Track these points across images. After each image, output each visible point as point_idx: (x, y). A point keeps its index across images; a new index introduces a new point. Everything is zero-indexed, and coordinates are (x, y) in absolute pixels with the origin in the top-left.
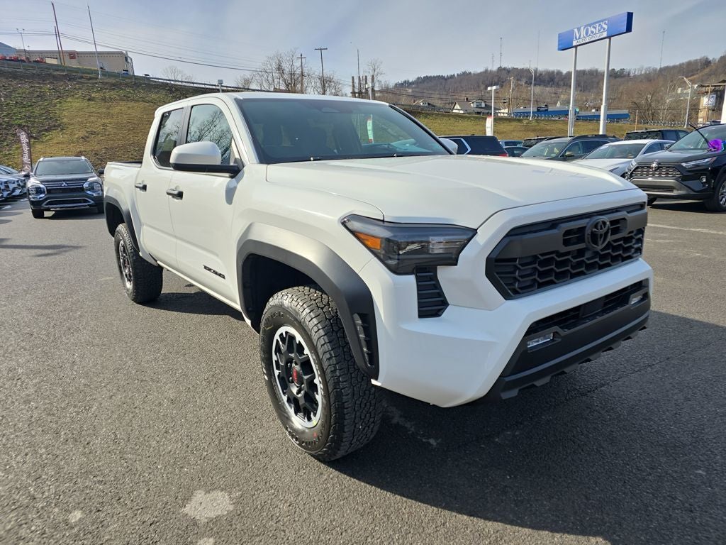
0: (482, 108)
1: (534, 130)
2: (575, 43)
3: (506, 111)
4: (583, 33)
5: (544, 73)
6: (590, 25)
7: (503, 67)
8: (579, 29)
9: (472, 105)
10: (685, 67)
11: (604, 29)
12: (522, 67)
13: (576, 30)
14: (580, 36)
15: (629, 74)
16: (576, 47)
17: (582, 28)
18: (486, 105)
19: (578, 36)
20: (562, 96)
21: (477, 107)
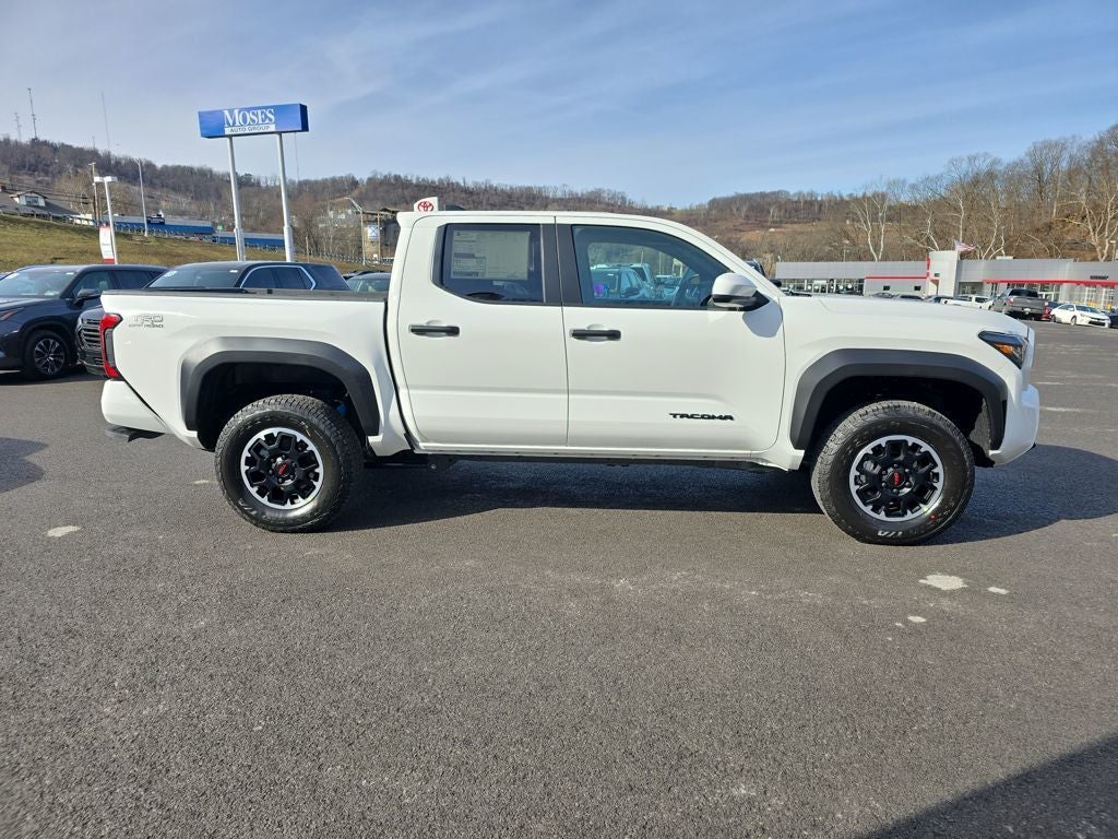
0: (38, 207)
1: (156, 254)
2: (228, 131)
3: (89, 216)
4: (239, 119)
5: (123, 162)
6: (248, 110)
7: (42, 138)
8: (231, 112)
9: (17, 199)
10: (329, 184)
11: (270, 120)
12: (80, 146)
13: (226, 113)
14: (235, 122)
15: (259, 183)
16: (230, 137)
17: (236, 112)
18: (46, 203)
19: (231, 122)
20: (163, 203)
21: (29, 204)
